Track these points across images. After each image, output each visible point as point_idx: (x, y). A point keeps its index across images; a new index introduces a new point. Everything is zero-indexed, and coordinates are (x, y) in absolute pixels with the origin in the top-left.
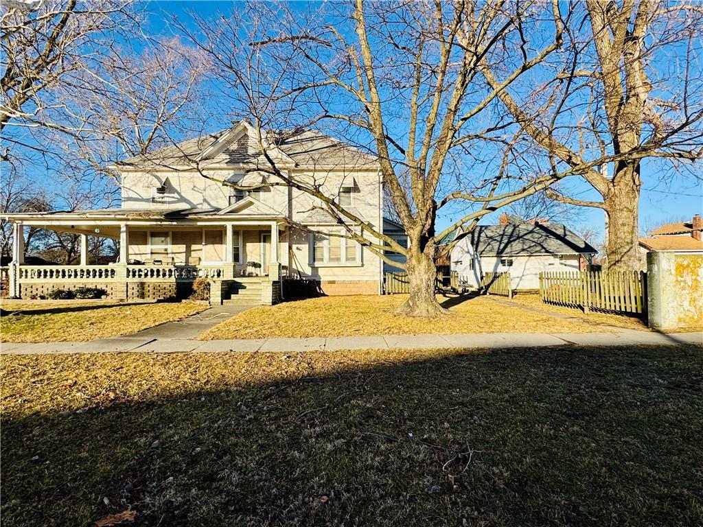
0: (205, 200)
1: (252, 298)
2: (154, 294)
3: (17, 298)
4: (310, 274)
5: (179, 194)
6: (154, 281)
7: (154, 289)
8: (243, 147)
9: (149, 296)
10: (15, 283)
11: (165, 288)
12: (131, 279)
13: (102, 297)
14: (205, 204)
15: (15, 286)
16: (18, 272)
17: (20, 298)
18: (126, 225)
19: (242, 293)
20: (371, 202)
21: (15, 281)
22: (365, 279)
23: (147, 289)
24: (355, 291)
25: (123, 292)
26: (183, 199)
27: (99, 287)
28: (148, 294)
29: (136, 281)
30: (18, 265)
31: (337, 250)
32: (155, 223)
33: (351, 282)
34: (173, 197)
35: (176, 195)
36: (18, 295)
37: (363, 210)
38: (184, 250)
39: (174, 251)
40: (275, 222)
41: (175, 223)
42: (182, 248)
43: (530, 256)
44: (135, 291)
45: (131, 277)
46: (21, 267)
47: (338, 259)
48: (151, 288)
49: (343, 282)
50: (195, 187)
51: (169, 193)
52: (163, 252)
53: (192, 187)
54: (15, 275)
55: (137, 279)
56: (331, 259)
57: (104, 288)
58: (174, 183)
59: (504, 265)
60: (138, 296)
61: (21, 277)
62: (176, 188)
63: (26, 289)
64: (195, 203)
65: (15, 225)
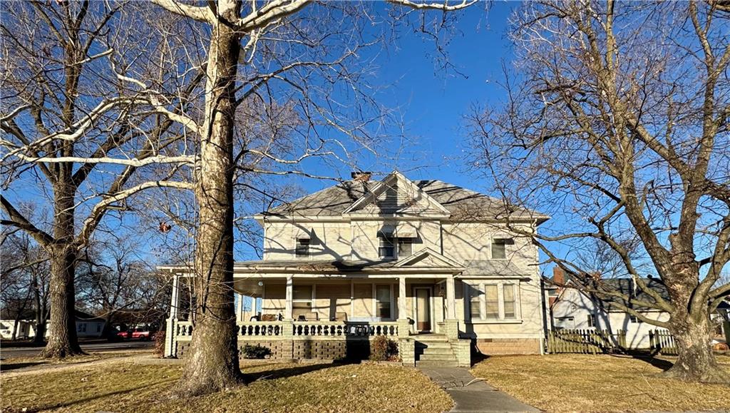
0: (353, 252)
1: (442, 359)
2: (322, 353)
3: (174, 358)
4: (465, 332)
5: (324, 245)
6: (322, 339)
7: (322, 347)
8: (392, 198)
9: (316, 356)
10: (172, 341)
11: (334, 347)
12: (296, 337)
13: (265, 357)
14: (354, 256)
15: (172, 344)
16: (176, 328)
17: (176, 357)
18: (292, 278)
19: (427, 353)
20: (526, 254)
21: (172, 338)
22: (525, 336)
23: (314, 347)
24: (513, 350)
25: (289, 351)
26: (327, 251)
27: (262, 345)
28: (315, 353)
29: (303, 339)
30: (176, 320)
31: (494, 305)
32: (323, 276)
33: (509, 341)
34: (318, 249)
35: (320, 247)
36: (174, 354)
37: (518, 262)
38: (329, 305)
39: (318, 306)
40: (451, 275)
41: (344, 276)
42: (327, 302)
43: (661, 312)
44: (301, 350)
45: (297, 334)
46: (179, 323)
47: (496, 316)
48: (318, 347)
49: (501, 340)
50: (340, 237)
51: (314, 244)
52: (306, 306)
53: (338, 238)
54: (173, 333)
55: (303, 337)
56: (488, 316)
57: (267, 346)
58: (319, 235)
59: (635, 322)
60: (304, 356)
61: (178, 333)
62: (321, 239)
63: (183, 348)
64: (341, 255)
65: (175, 277)
